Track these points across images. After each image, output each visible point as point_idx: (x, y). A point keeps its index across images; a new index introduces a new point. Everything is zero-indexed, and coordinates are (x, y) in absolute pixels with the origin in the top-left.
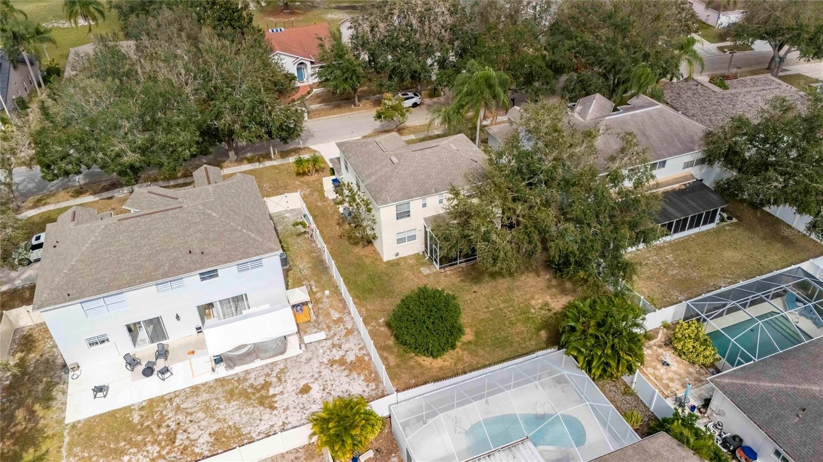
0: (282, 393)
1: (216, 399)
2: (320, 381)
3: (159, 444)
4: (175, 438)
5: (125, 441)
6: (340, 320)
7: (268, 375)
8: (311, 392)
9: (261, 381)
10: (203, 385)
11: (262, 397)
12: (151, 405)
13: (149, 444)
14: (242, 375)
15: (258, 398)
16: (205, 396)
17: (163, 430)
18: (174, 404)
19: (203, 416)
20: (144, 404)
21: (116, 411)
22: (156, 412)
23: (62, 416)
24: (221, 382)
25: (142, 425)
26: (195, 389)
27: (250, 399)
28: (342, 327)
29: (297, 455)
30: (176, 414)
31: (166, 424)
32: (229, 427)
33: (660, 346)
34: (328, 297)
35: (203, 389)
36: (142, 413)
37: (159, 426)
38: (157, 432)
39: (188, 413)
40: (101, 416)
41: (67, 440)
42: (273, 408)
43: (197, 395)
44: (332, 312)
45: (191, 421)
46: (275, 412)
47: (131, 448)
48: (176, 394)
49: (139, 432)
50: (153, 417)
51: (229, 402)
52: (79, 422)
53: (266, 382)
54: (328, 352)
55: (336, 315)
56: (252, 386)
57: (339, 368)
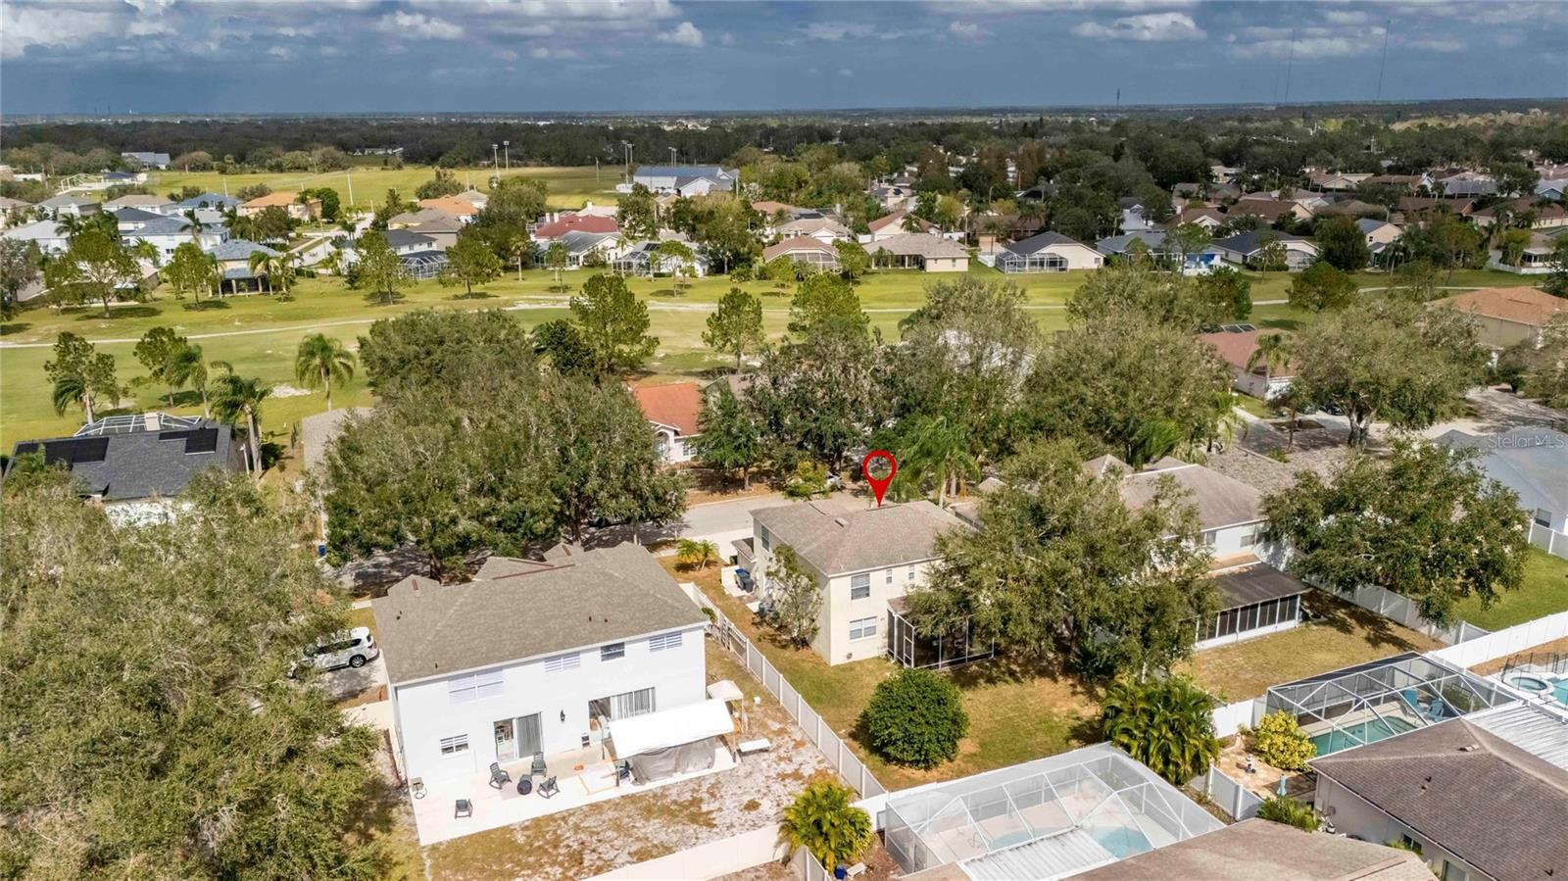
0: (720, 810)
1: (629, 817)
2: (771, 797)
3: (561, 865)
4: (582, 859)
5: (512, 862)
6: (781, 732)
7: (694, 790)
8: (761, 808)
9: (688, 796)
10: (606, 802)
11: (692, 814)
12: (537, 825)
13: (547, 866)
14: (659, 792)
15: (687, 815)
16: (612, 814)
17: (562, 851)
18: (571, 823)
19: (615, 835)
20: (527, 823)
21: (490, 832)
22: (548, 832)
23: (416, 837)
24: (632, 799)
25: (531, 846)
26: (596, 808)
27: (677, 816)
28: (787, 738)
29: (758, 874)
30: (576, 833)
31: (565, 843)
32: (656, 846)
33: (1240, 754)
34: (759, 706)
35: (607, 806)
36: (528, 833)
37: (556, 847)
38: (555, 853)
39: (593, 832)
40: (470, 837)
41: (428, 863)
42: (710, 825)
43: (601, 813)
44: (770, 722)
45: (600, 841)
46: (715, 830)
47: (523, 869)
48: (571, 813)
49: (529, 853)
50: (544, 836)
51: (647, 820)
52: (441, 843)
53: (695, 799)
54: (774, 765)
55: (776, 726)
56: (675, 802)
57: (794, 783)
